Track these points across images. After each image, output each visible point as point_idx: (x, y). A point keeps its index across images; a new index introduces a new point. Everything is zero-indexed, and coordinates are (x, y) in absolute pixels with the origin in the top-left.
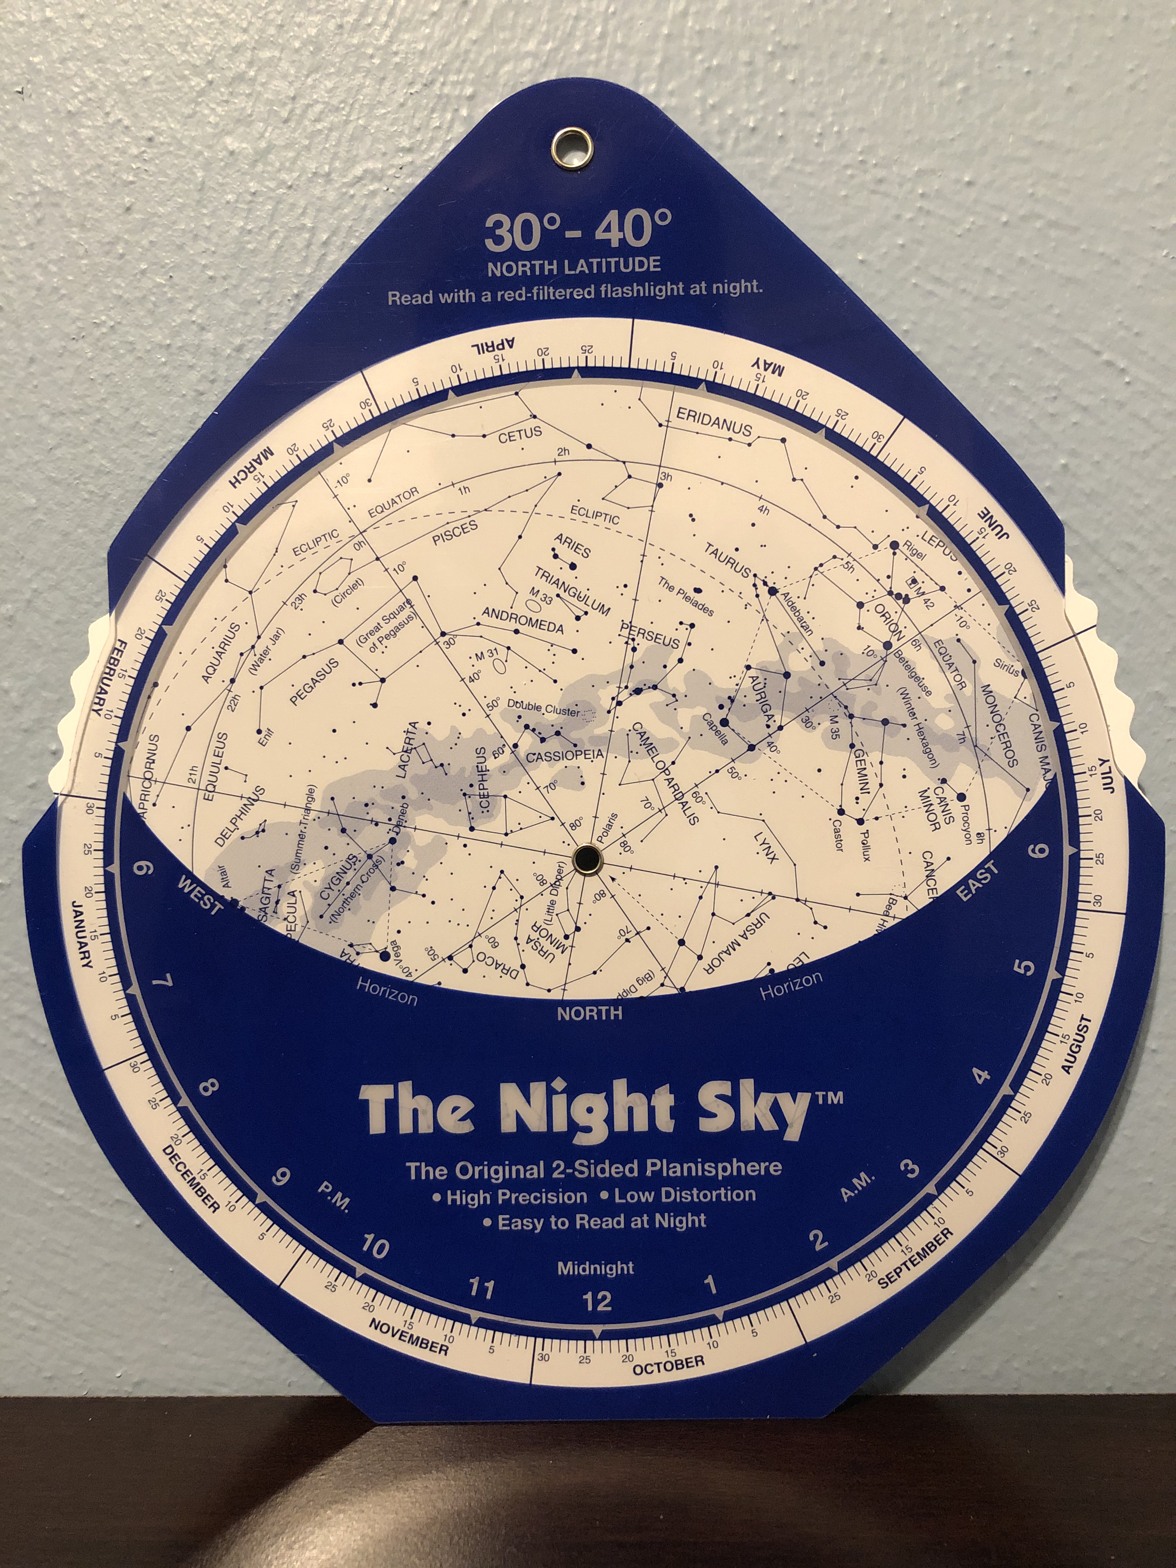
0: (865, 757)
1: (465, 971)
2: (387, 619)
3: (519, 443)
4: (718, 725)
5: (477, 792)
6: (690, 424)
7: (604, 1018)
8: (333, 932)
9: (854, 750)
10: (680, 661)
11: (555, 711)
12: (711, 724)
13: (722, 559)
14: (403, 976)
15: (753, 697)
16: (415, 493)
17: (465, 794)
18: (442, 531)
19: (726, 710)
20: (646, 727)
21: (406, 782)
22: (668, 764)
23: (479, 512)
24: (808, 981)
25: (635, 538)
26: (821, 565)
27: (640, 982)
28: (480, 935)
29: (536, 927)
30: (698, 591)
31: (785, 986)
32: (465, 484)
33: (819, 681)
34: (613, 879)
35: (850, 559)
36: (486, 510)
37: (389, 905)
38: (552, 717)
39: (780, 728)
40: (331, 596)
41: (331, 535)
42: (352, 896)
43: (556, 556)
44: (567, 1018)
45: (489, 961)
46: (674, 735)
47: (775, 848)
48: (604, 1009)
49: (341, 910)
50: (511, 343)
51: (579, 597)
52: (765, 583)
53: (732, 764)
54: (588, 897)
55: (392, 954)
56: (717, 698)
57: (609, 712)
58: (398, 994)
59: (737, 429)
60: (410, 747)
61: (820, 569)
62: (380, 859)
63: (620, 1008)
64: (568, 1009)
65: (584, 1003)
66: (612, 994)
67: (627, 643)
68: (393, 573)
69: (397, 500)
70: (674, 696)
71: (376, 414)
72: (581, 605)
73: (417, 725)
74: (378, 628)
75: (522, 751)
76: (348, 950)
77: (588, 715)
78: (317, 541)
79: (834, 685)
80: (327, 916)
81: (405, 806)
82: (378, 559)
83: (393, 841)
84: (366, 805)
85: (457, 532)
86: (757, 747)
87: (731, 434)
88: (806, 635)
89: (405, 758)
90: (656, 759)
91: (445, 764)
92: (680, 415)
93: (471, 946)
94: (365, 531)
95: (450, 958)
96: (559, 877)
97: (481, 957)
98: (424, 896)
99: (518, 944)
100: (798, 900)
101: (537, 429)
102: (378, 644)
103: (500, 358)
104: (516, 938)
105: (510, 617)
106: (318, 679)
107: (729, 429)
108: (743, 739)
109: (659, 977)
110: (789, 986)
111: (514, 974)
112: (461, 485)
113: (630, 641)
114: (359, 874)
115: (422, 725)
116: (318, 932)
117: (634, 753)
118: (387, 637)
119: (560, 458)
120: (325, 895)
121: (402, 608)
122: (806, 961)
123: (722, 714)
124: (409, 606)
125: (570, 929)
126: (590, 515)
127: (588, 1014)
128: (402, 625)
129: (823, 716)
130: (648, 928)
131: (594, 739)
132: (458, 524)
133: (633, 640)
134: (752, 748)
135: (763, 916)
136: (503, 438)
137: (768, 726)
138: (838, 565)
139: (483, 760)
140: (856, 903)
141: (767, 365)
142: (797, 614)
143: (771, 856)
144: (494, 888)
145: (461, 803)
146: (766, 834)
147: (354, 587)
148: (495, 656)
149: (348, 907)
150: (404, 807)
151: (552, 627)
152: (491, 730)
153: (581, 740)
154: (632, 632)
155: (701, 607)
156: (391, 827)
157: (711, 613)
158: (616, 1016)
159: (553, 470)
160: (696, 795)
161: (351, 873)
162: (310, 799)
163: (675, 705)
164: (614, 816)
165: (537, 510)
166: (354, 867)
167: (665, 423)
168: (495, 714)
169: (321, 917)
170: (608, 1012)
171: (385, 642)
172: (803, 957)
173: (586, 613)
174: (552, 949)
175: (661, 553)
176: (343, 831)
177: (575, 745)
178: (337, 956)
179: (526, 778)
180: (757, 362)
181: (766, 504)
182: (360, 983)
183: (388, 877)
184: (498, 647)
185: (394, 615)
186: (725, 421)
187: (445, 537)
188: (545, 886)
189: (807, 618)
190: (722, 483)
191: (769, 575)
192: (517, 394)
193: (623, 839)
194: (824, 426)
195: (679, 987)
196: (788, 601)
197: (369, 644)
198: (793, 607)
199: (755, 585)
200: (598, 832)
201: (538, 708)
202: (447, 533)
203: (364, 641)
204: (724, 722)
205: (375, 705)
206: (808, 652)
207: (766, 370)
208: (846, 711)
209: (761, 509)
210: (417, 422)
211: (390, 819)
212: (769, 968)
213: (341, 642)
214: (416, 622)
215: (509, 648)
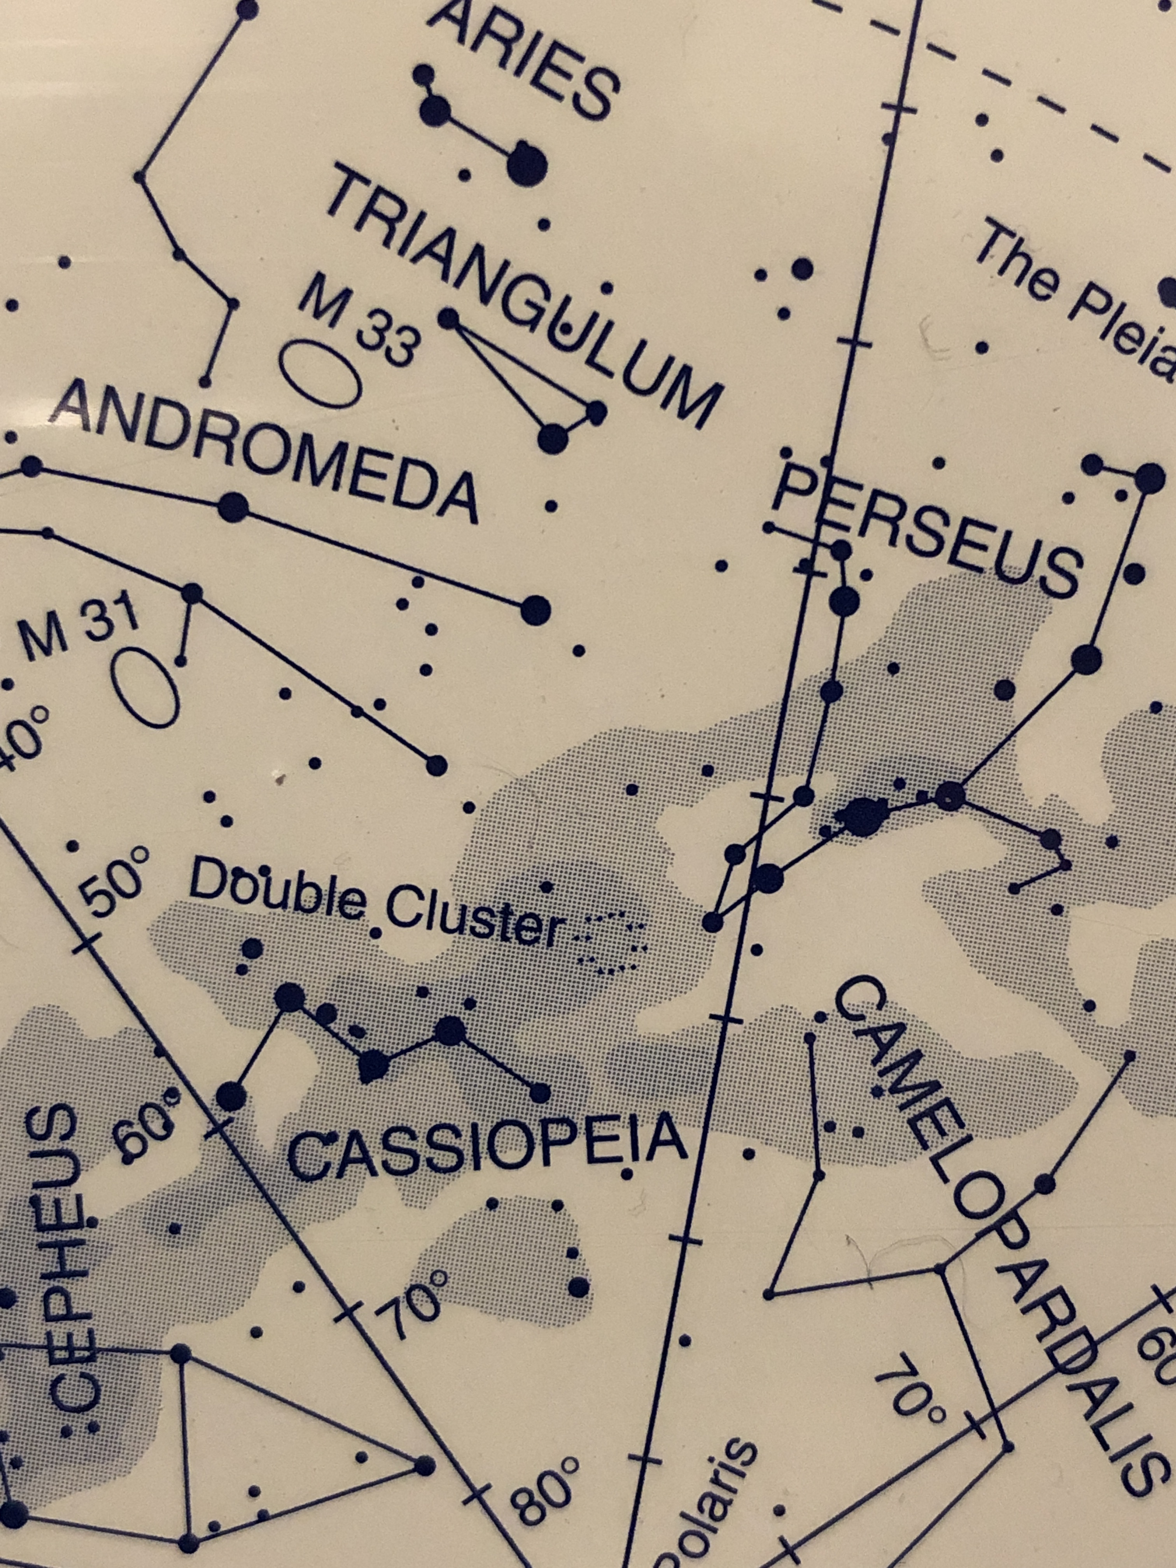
5: (35, 1330)
10: (1086, 660)
11: (435, 915)
20: (903, 1000)
22: (1019, 1186)
25: (854, 19)
38: (420, 949)
43: (435, 111)
51: (558, 325)
57: (713, 922)
67: (807, 567)
70: (1050, 839)
72: (570, 368)
75: (265, 1123)
77: (608, 941)
90: (956, 1165)
105: (203, 430)
113: (824, 560)
117: (844, 1131)
133: (841, 551)
139: (60, 1168)
148: (123, 635)
151: (417, 485)
152: (102, 1017)
153: (568, 1063)
154: (833, 513)
163: (1057, 887)
164: (741, 1454)
168: (125, 933)
173: (596, 412)
175: (990, 93)
177: (540, 1093)
179: (287, 1263)
184: (136, 586)
200: (660, 1533)
201: (347, 903)
215: (191, 593)
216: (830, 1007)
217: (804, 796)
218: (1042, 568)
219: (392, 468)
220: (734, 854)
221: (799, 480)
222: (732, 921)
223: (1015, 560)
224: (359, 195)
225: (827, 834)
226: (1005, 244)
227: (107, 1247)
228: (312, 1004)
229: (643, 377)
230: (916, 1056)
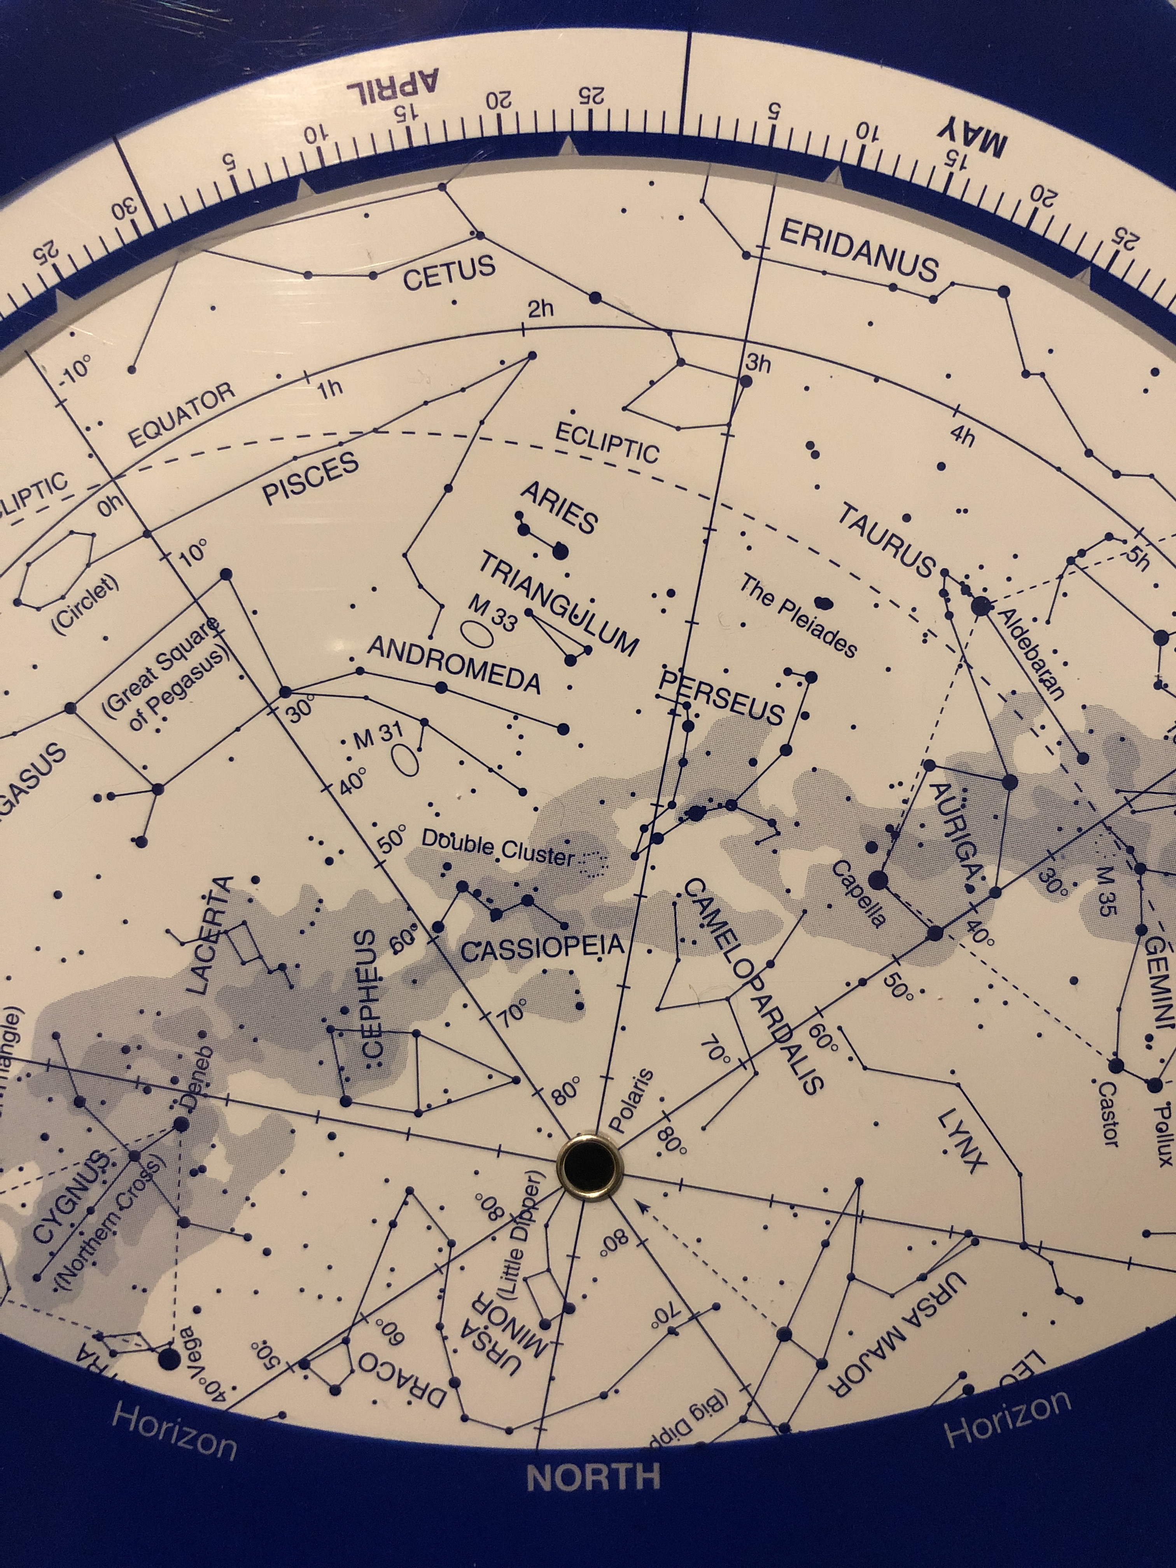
0: (1167, 953)
1: (335, 1391)
2: (166, 660)
3: (446, 291)
4: (866, 885)
5: (357, 1024)
6: (808, 254)
7: (622, 1486)
8: (61, 1310)
9: (1144, 938)
10: (786, 750)
11: (522, 853)
12: (849, 883)
13: (875, 537)
14: (203, 1400)
15: (938, 828)
16: (227, 396)
17: (330, 1030)
18: (282, 474)
19: (881, 854)
20: (713, 888)
21: (207, 1004)
22: (760, 965)
23: (361, 434)
24: (1041, 1410)
25: (692, 493)
26: (1082, 553)
27: (698, 1414)
28: (364, 1318)
29: (480, 1305)
30: (824, 603)
31: (996, 1419)
32: (333, 375)
33: (1078, 795)
34: (643, 1208)
35: (1141, 542)
36: (375, 430)
37: (176, 1256)
38: (515, 867)
39: (996, 893)
40: (50, 612)
41: (51, 485)
42: (99, 1237)
43: (524, 530)
44: (547, 1486)
45: (385, 1372)
46: (774, 906)
47: (982, 1140)
48: (622, 1468)
49: (78, 1265)
50: (431, 80)
51: (573, 615)
52: (966, 590)
53: (895, 968)
54: (590, 1245)
55: (184, 1354)
56: (863, 828)
57: (635, 856)
58: (196, 1438)
59: (907, 267)
60: (215, 929)
61: (1078, 561)
62: (156, 1161)
63: (656, 1466)
64: (548, 1468)
65: (582, 1457)
66: (641, 1441)
67: (673, 712)
68: (180, 565)
69: (189, 409)
70: (772, 823)
71: (146, 228)
72: (578, 632)
73: (229, 884)
74: (148, 678)
75: (452, 938)
76: (93, 1346)
77: (592, 864)
78: (21, 497)
79: (1107, 802)
80: (48, 1277)
81: (205, 1052)
82: (147, 534)
83: (181, 1125)
84: (125, 1050)
85: (314, 476)
86: (946, 932)
87: (894, 276)
88: (1049, 698)
89: (205, 953)
90: (734, 956)
91: (290, 965)
92: (788, 235)
93: (346, 1341)
94: (120, 476)
95: (304, 1364)
96: (529, 1203)
97: (368, 1363)
98: (247, 1238)
99: (445, 1338)
100: (1024, 1246)
101: (486, 261)
102: (147, 712)
103: (408, 111)
104: (440, 1327)
105: (430, 657)
106: (23, 786)
107: (890, 267)
108: (917, 914)
109: (737, 1404)
110: (1003, 1420)
111: (436, 1398)
112: (323, 378)
113: (680, 709)
114: (113, 1193)
115: (240, 884)
116: (29, 1310)
117: (688, 942)
118: (167, 698)
119: (535, 323)
120: (43, 1234)
121: (197, 637)
122: (1038, 1369)
123: (874, 862)
124: (213, 633)
125: (552, 1308)
126: (597, 441)
127: (590, 1478)
128: (198, 672)
129: (1084, 867)
130: (716, 1307)
131: (603, 913)
132: (317, 460)
133: (687, 706)
134: (935, 933)
135: (953, 1280)
136: (413, 280)
137: (970, 889)
138: (1116, 555)
139: (368, 956)
140: (1144, 1251)
141: (970, 134)
142: (1032, 654)
143: (973, 1157)
144: (393, 1224)
145: (324, 1048)
146: (964, 1113)
147: (97, 594)
148: (396, 739)
149: (91, 1259)
150: (204, 1056)
151: (516, 678)
152: (386, 894)
153: (576, 913)
154: (683, 690)
155: (829, 638)
156: (178, 1096)
157: (851, 651)
158: (648, 1482)
159: (517, 346)
160: (818, 1033)
161: (96, 1190)
162: (9, 1037)
163: (775, 842)
164: (646, 1075)
165: (484, 431)
166: (101, 1177)
167: (757, 252)
168: (396, 860)
169: (37, 1278)
170: (631, 1475)
171: (162, 708)
172: (1033, 1362)
173: (588, 650)
174: (515, 1349)
175: (746, 523)
176: (79, 1102)
177: (564, 926)
178: (69, 1356)
179: (461, 996)
180: (950, 127)
181: (968, 423)
182: (118, 1413)
183: (173, 1199)
184: (402, 719)
185: (181, 652)
186: (882, 248)
187: (289, 488)
188: (500, 1222)
189: (1053, 664)
190: (877, 379)
191: (974, 572)
192: (442, 187)
193: (665, 1124)
194: (1090, 263)
195: (777, 1422)
196: (1014, 627)
197: (129, 712)
198: (1023, 639)
199: (944, 593)
200: (613, 1109)
201: (486, 848)
202: (294, 479)
203: (117, 706)
204: (879, 880)
205: (141, 842)
206: (1053, 734)
207: (968, 142)
208: (1130, 857)
209: (957, 433)
210: (229, 246)
211: (174, 1081)
212: (963, 1383)
213: (70, 708)
214: (227, 668)
215: (424, 722)
216: (682, 891)
217: (672, 805)
218: (768, 713)
219: (505, 672)
220: (644, 829)
221: (670, 677)
222: (643, 856)
223: (758, 710)
224: (493, 563)
225: (681, 820)
226: (752, 583)
227: (386, 989)
228: (471, 889)
229: (607, 636)
230: (718, 911)
